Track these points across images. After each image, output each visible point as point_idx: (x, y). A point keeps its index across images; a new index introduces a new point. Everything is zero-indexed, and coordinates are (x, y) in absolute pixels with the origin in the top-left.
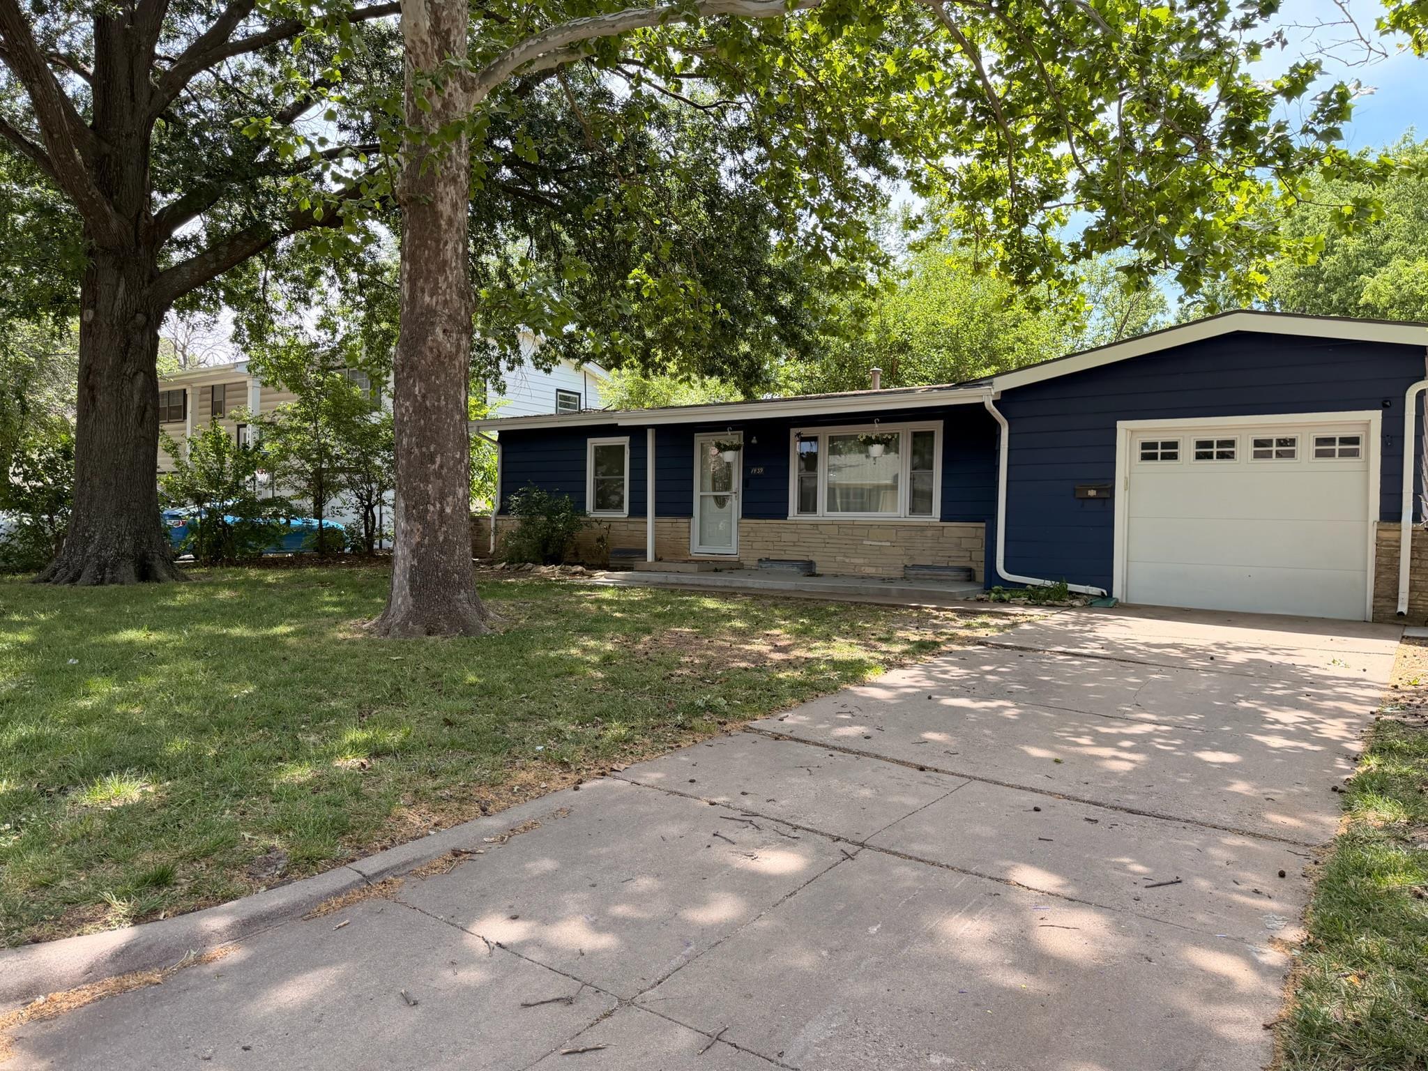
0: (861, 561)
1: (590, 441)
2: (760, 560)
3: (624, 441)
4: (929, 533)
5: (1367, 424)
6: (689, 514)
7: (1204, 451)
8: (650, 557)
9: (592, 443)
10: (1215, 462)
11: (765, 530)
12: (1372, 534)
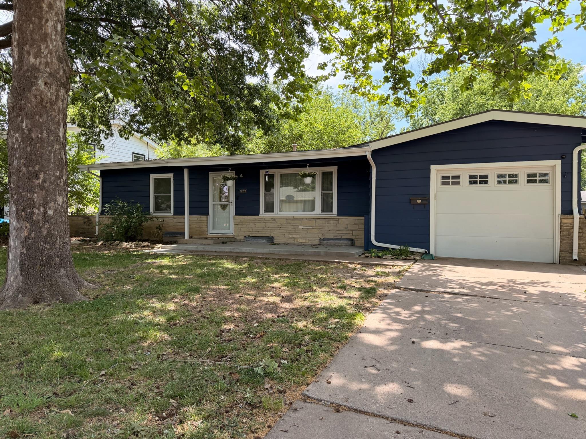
0: (298, 236)
1: (151, 176)
2: (245, 237)
3: (171, 176)
4: (332, 222)
5: (554, 167)
6: (207, 214)
7: (473, 180)
8: (187, 236)
9: (153, 177)
10: (478, 186)
11: (248, 221)
12: (558, 221)
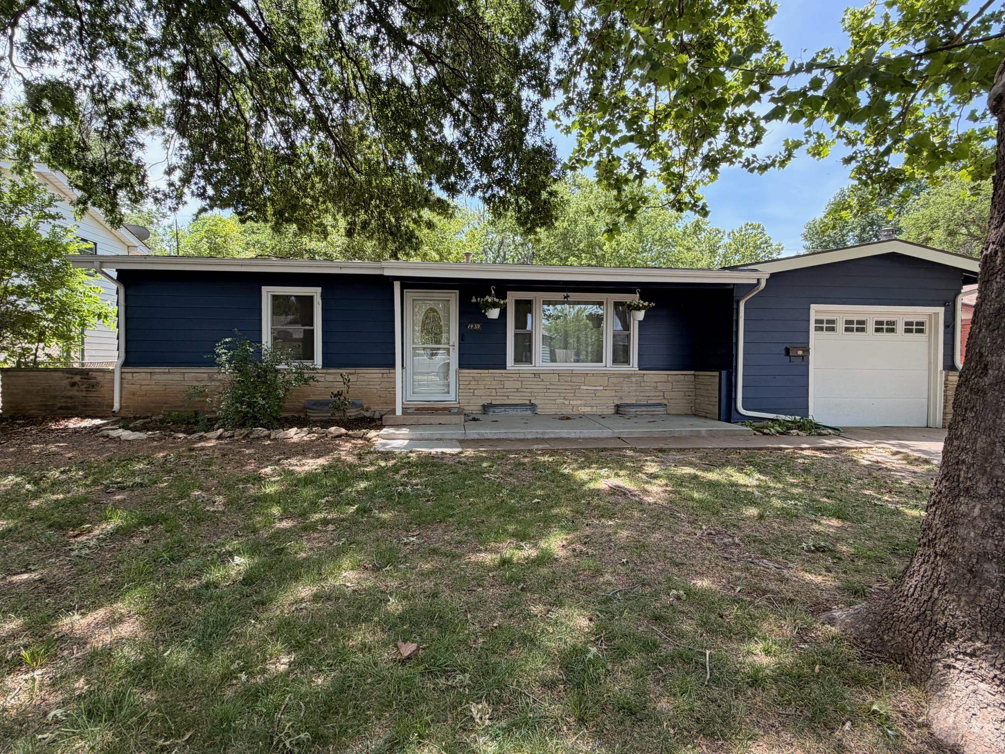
0: (579, 402)
1: (265, 289)
2: (484, 406)
3: (316, 292)
4: (634, 379)
7: (849, 326)
8: (399, 412)
9: (267, 292)
10: (855, 334)
11: (487, 379)
12: (941, 378)
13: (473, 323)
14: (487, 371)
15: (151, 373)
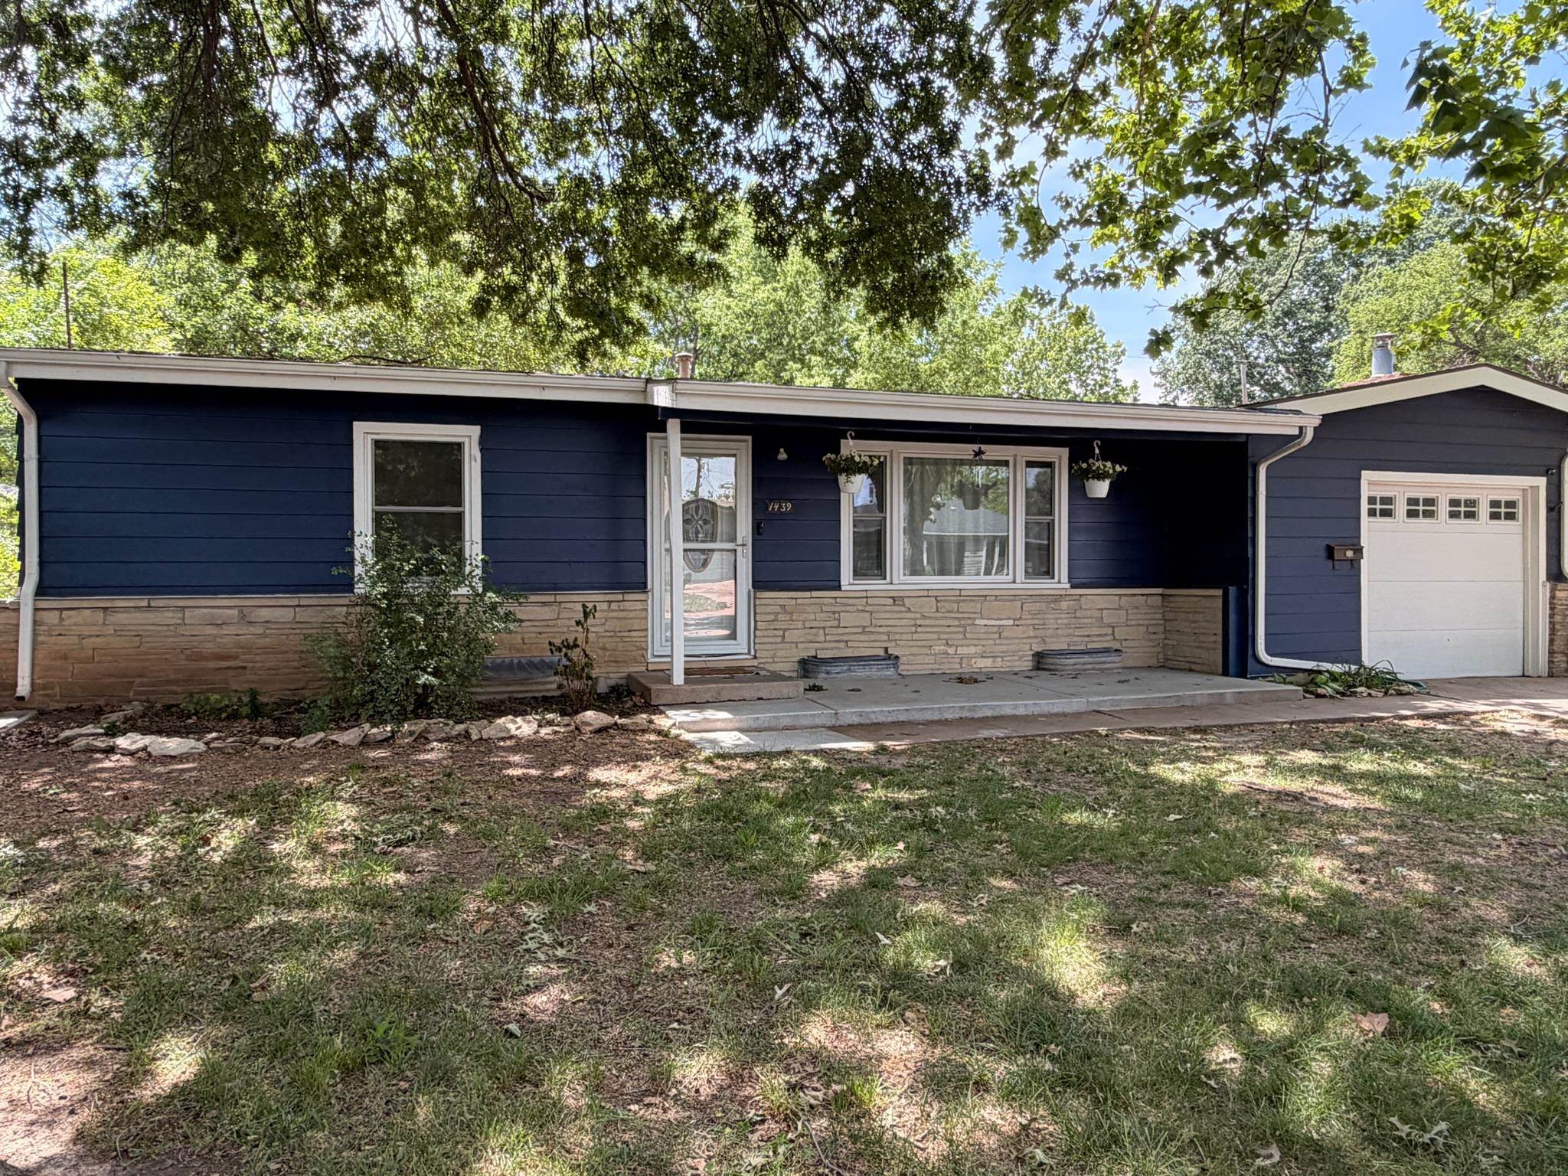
0: (972, 650)
1: (361, 428)
2: (803, 660)
3: (468, 435)
7: (1413, 508)
8: (678, 678)
9: (365, 435)
10: (1421, 521)
11: (809, 609)
12: (1544, 594)
13: (780, 501)
14: (808, 594)
15: (105, 609)
